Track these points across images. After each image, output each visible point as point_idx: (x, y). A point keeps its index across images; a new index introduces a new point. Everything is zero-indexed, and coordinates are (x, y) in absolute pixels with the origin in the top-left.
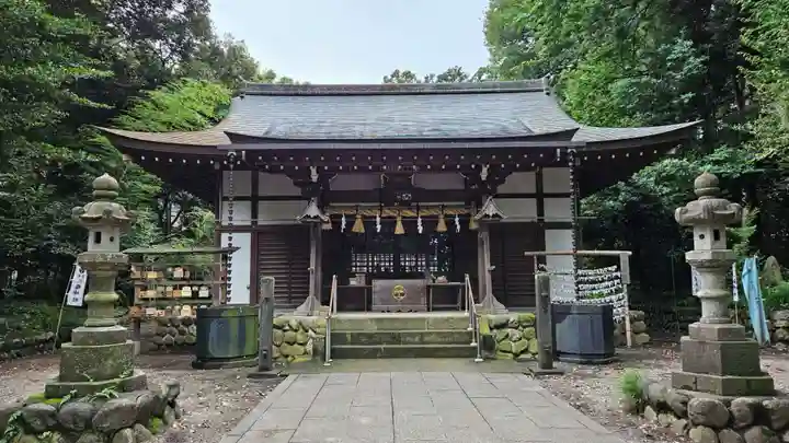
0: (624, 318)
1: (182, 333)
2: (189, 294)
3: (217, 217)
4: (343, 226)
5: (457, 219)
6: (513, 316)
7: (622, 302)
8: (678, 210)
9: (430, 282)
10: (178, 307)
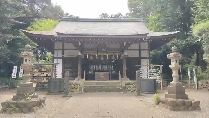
0: (160, 82)
1: (43, 86)
2: (46, 75)
3: (53, 54)
4: (87, 58)
5: (117, 56)
6: (131, 82)
7: (160, 78)
8: (168, 55)
9: (110, 73)
10: (42, 79)
